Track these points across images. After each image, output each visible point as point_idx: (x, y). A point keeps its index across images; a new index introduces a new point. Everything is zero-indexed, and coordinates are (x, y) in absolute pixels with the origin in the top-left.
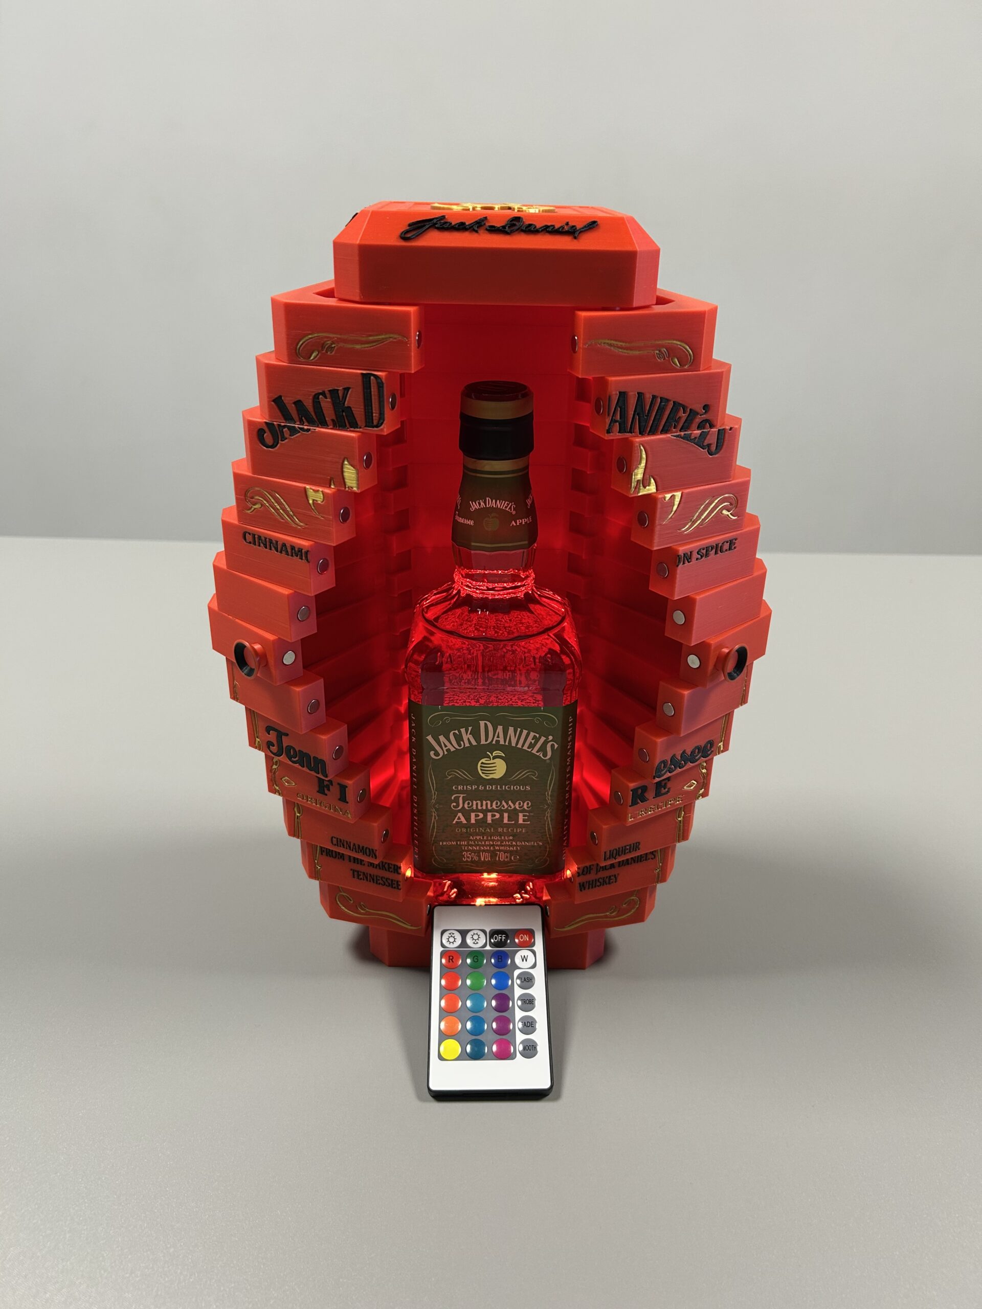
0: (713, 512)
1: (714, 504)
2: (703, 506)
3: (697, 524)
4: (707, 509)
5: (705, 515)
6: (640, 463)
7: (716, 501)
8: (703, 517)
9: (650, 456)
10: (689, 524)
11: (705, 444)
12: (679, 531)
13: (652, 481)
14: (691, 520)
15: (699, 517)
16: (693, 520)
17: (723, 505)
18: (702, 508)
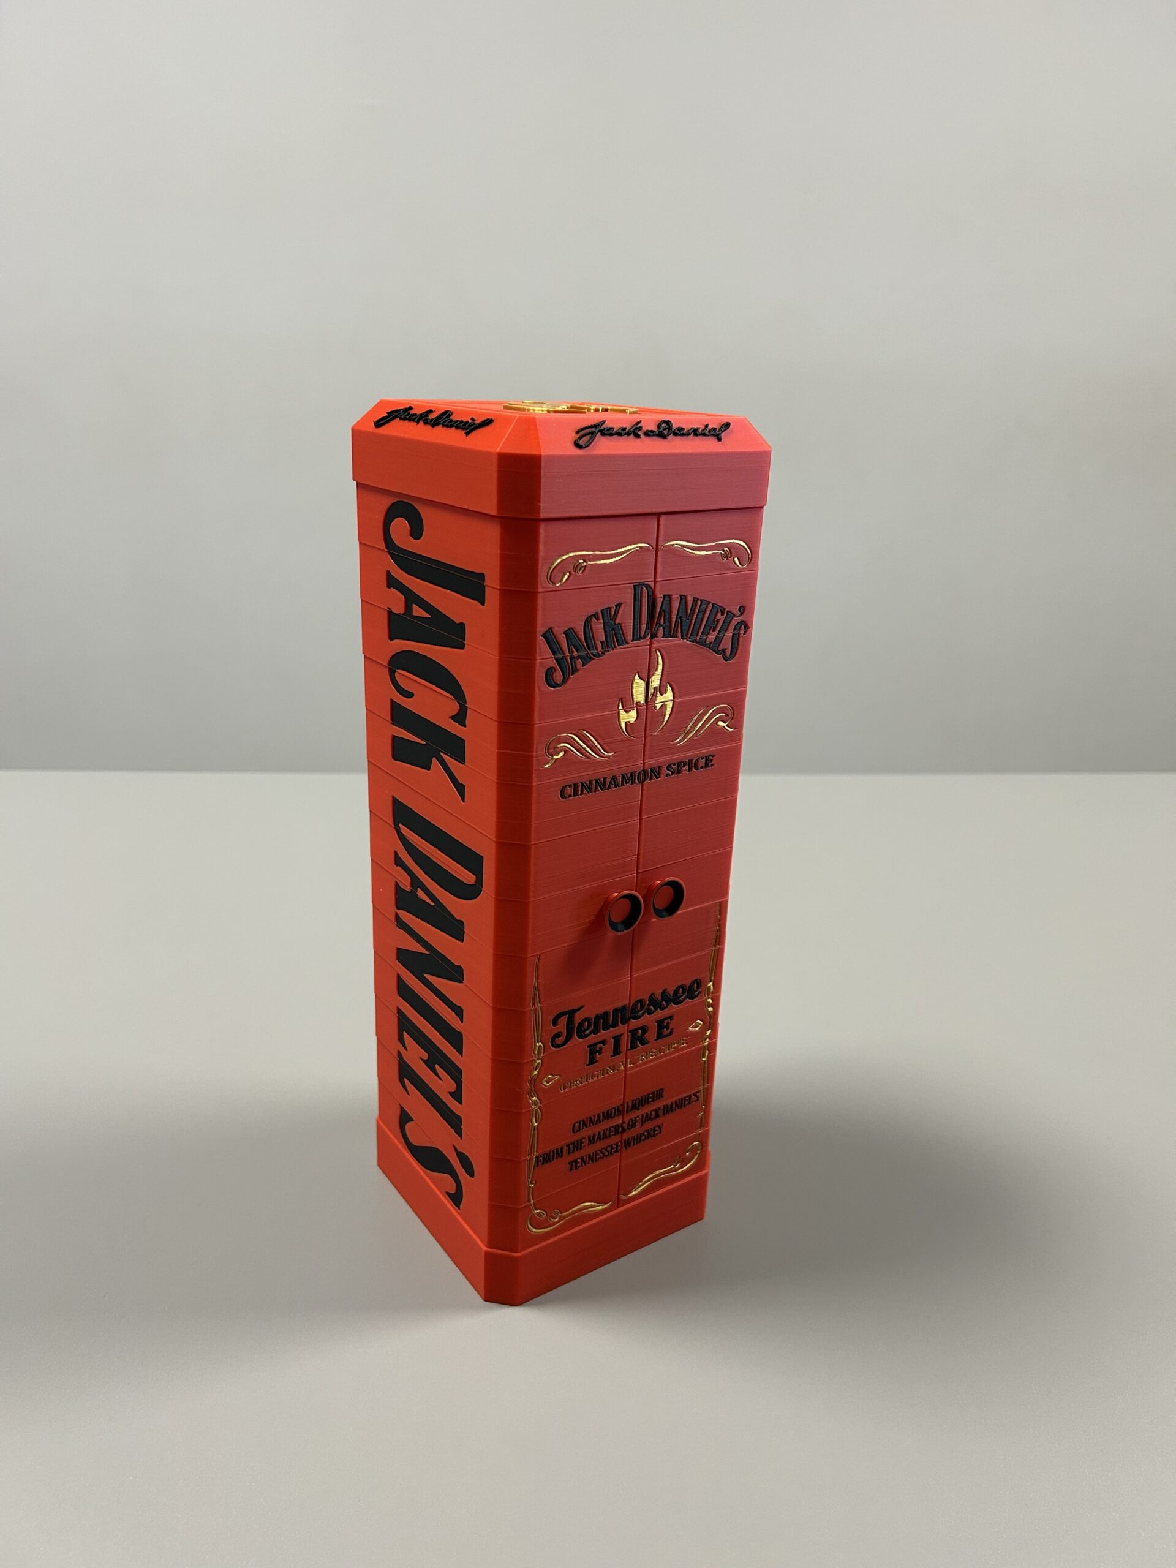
0: (707, 724)
1: (708, 714)
2: (696, 717)
3: (691, 735)
4: (701, 720)
5: (699, 725)
6: (657, 669)
7: (710, 712)
8: (697, 729)
9: (666, 661)
10: (683, 735)
11: (720, 649)
12: (671, 743)
13: (669, 688)
14: (684, 731)
15: (693, 728)
16: (686, 731)
17: (718, 716)
18: (695, 718)
